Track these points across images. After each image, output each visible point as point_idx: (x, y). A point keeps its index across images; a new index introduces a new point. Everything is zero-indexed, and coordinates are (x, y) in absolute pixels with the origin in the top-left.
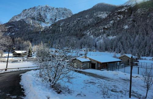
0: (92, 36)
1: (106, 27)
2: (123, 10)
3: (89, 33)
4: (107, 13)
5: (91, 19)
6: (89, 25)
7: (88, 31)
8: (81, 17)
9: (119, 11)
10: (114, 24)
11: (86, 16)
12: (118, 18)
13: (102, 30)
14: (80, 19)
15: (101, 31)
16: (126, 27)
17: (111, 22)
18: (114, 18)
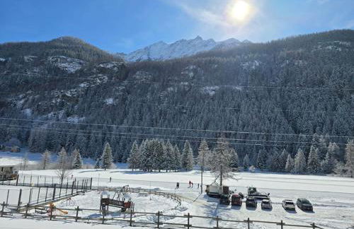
0: (28, 111)
1: (68, 94)
2: (109, 66)
3: (22, 102)
4: (80, 63)
5: (37, 66)
6: (27, 82)
7: (21, 96)
8: (11, 55)
9: (102, 65)
10: (87, 91)
11: (26, 58)
12: (99, 81)
13: (59, 100)
14: (6, 61)
15: (54, 102)
16: (110, 101)
17: (82, 85)
18: (89, 78)
